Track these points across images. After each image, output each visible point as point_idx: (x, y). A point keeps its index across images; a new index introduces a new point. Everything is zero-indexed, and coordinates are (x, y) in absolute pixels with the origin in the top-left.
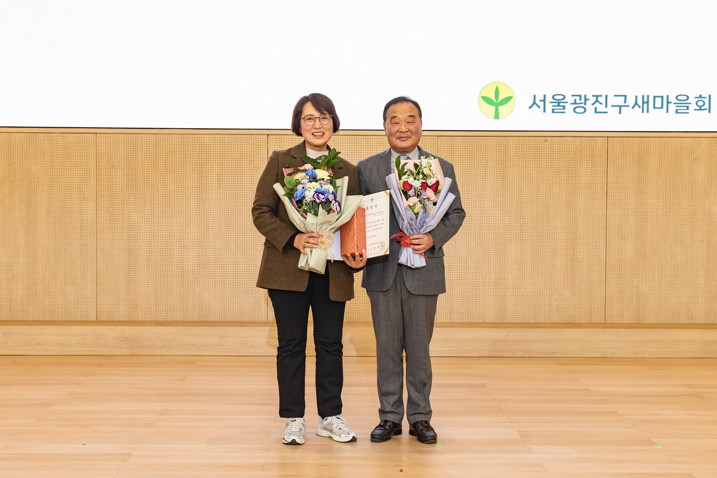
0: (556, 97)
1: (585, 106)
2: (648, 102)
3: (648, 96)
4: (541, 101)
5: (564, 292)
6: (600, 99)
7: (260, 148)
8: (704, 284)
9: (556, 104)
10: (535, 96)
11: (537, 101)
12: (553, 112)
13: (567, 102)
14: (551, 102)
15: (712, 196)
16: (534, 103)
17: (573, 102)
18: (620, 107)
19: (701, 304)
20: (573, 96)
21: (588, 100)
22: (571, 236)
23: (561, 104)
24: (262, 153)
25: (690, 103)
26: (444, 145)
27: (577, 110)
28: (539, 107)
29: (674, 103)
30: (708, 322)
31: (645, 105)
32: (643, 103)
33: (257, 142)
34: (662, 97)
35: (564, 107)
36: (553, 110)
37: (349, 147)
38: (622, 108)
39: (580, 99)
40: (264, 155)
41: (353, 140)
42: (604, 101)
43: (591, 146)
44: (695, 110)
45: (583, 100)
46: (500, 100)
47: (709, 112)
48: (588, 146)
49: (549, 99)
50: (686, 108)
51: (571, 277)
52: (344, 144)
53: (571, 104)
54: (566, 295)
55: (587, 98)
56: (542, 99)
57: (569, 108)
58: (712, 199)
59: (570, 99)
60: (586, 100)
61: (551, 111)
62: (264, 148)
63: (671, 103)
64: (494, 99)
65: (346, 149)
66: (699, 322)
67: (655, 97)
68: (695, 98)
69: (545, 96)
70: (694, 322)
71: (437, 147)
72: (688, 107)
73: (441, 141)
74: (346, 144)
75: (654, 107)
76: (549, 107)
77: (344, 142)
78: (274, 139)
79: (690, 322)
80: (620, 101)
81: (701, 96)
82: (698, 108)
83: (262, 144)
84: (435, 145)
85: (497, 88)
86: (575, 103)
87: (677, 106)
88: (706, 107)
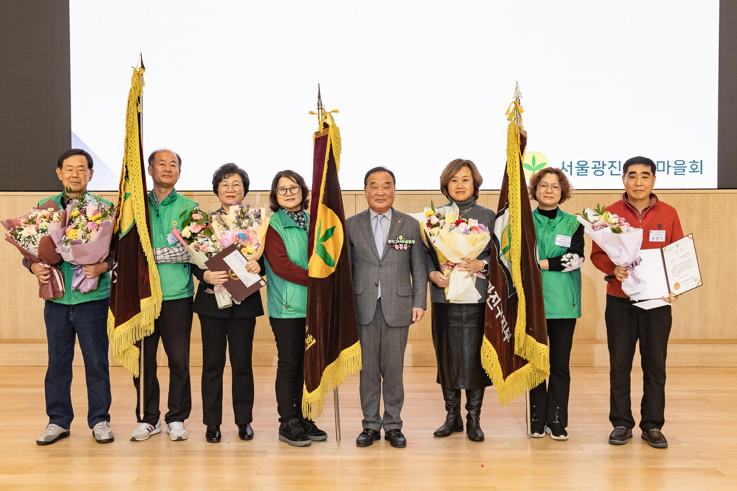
0: (580, 163)
1: (603, 170)
4: (568, 166)
5: (588, 315)
6: (614, 164)
7: (349, 205)
8: (698, 308)
9: (580, 169)
10: (563, 162)
12: (578, 175)
13: (589, 167)
14: (576, 167)
15: (704, 240)
17: (594, 166)
19: (696, 324)
20: (593, 162)
21: (606, 165)
22: (593, 272)
23: (584, 169)
24: (351, 209)
25: (686, 167)
26: (492, 201)
27: (597, 173)
29: (673, 167)
30: (702, 338)
33: (348, 200)
34: (664, 162)
35: (587, 170)
36: (578, 173)
37: (418, 203)
39: (599, 165)
40: (353, 211)
41: (422, 198)
42: (617, 166)
43: (608, 201)
44: (690, 172)
45: (601, 165)
46: (536, 165)
47: (701, 173)
48: (606, 201)
49: (575, 165)
50: (682, 171)
51: (593, 303)
52: (415, 202)
53: (592, 168)
54: (589, 317)
55: (605, 164)
56: (570, 164)
57: (591, 171)
58: (704, 241)
59: (591, 165)
60: (604, 165)
61: (576, 174)
62: (353, 205)
63: (671, 166)
64: (532, 165)
65: (417, 205)
66: (694, 338)
68: (690, 162)
69: (571, 162)
70: (691, 338)
71: (487, 203)
72: (684, 170)
73: (491, 198)
74: (417, 202)
76: (575, 171)
77: (415, 200)
78: (360, 198)
79: (687, 338)
81: (694, 161)
82: (692, 170)
83: (351, 202)
84: (485, 201)
85: (534, 156)
86: (595, 168)
87: (675, 169)
88: (699, 169)
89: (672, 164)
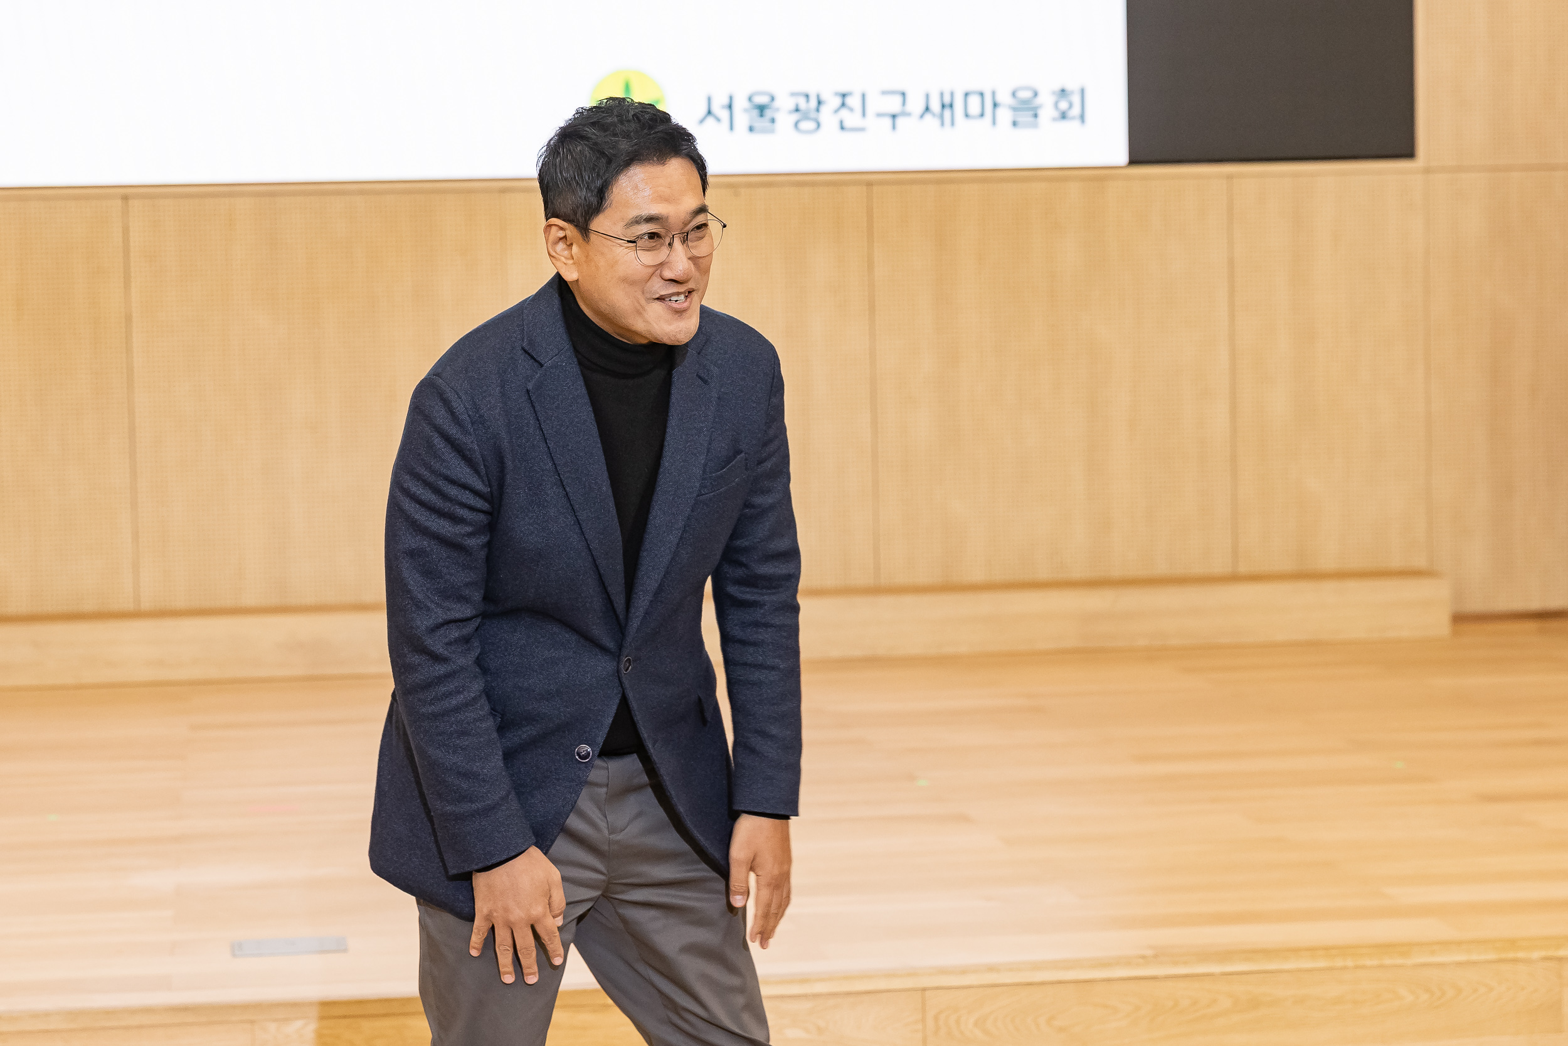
0: (755, 99)
1: (818, 117)
2: (951, 106)
3: (952, 94)
4: (722, 108)
6: (849, 101)
9: (757, 114)
10: (709, 98)
11: (716, 109)
12: (750, 130)
13: (779, 109)
14: (744, 111)
16: (709, 112)
17: (792, 107)
18: (894, 117)
20: (791, 95)
21: (825, 102)
23: (767, 114)
25: (1042, 106)
27: (804, 125)
28: (718, 120)
29: (1008, 107)
31: (947, 113)
32: (943, 106)
34: (982, 94)
35: (773, 121)
36: (750, 125)
38: (900, 121)
42: (858, 105)
44: (1052, 119)
45: (813, 103)
47: (1083, 123)
49: (740, 104)
50: (1032, 116)
53: (789, 112)
55: (823, 97)
56: (726, 103)
59: (785, 103)
60: (819, 103)
61: (745, 128)
63: (1001, 105)
67: (966, 95)
68: (1052, 93)
69: (731, 98)
72: (1036, 114)
75: (967, 115)
76: (742, 119)
80: (893, 104)
81: (1063, 91)
82: (1058, 115)
85: (627, 81)
86: (797, 110)
87: (1013, 113)
88: (1076, 111)
89: (1004, 98)
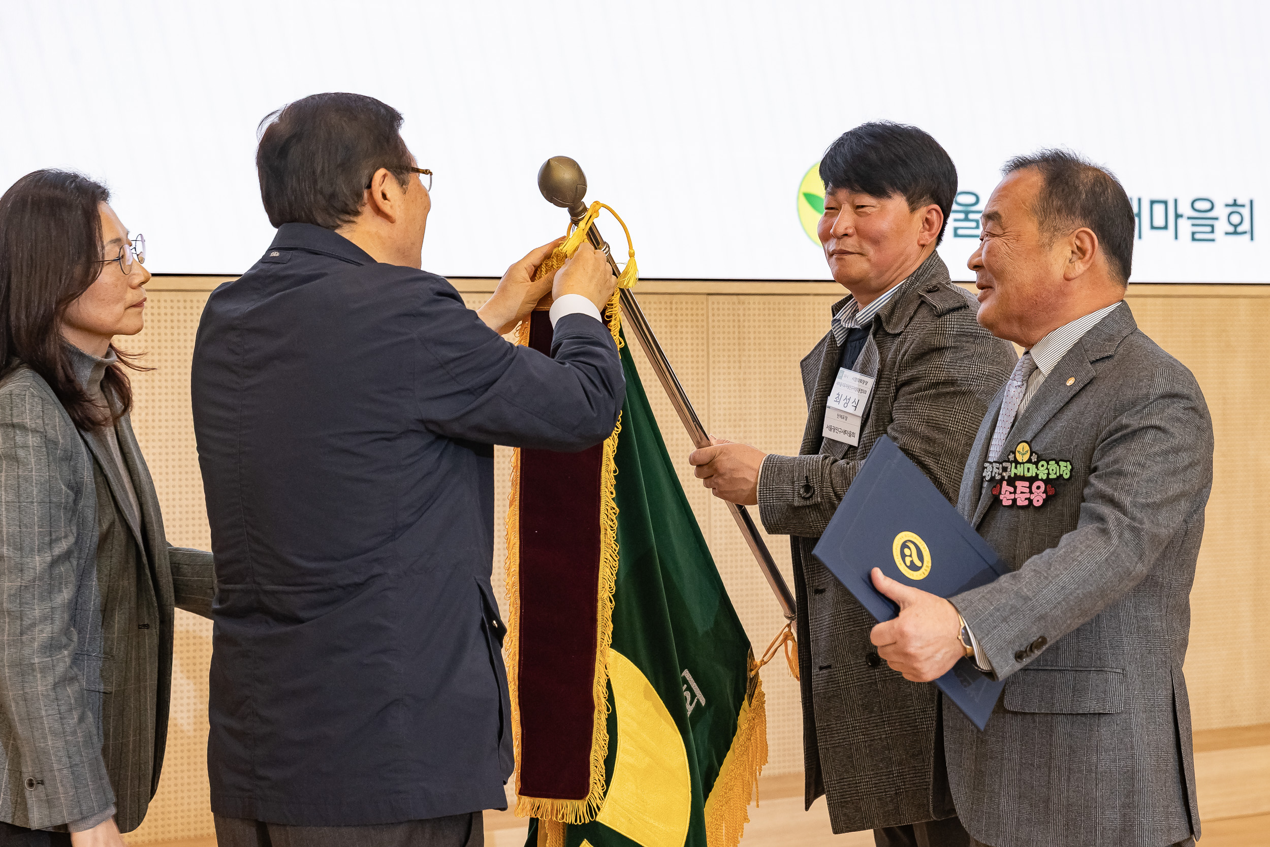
3: (1140, 200)
12: (957, 235)
23: (974, 216)
25: (1216, 219)
29: (1189, 218)
34: (1166, 203)
36: (957, 229)
44: (1227, 233)
47: (1251, 239)
50: (1209, 229)
67: (1152, 202)
68: (1227, 205)
72: (1212, 226)
75: (1153, 227)
81: (1235, 204)
82: (1231, 229)
87: (1193, 225)
88: (1245, 226)
